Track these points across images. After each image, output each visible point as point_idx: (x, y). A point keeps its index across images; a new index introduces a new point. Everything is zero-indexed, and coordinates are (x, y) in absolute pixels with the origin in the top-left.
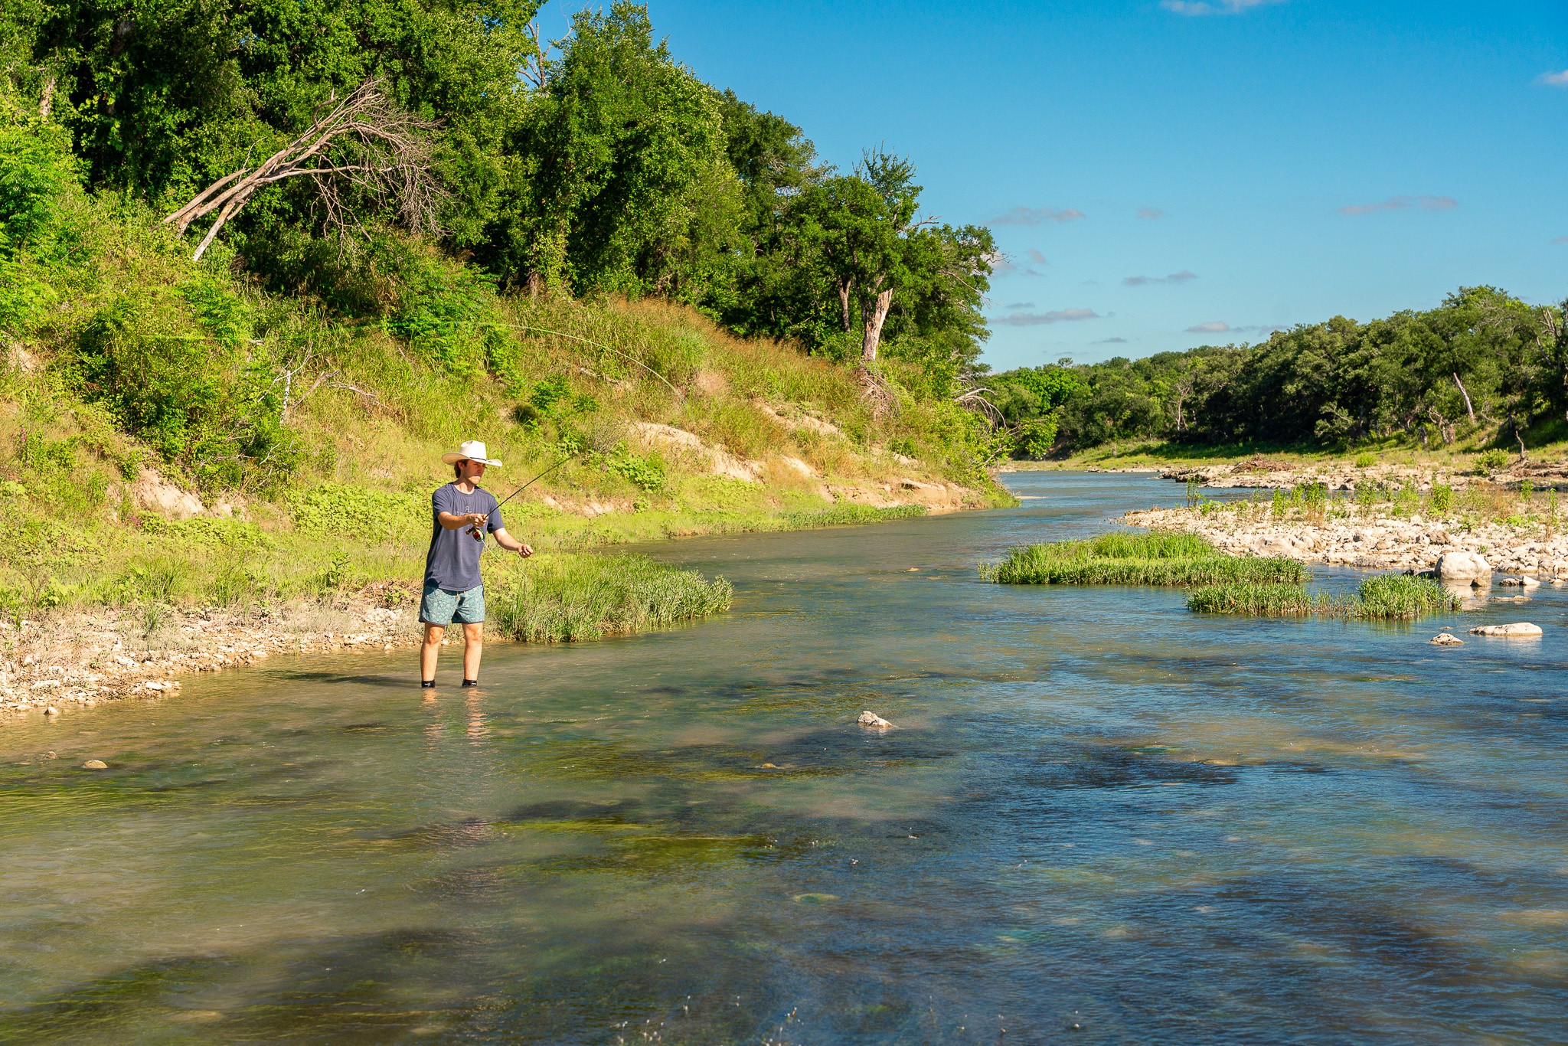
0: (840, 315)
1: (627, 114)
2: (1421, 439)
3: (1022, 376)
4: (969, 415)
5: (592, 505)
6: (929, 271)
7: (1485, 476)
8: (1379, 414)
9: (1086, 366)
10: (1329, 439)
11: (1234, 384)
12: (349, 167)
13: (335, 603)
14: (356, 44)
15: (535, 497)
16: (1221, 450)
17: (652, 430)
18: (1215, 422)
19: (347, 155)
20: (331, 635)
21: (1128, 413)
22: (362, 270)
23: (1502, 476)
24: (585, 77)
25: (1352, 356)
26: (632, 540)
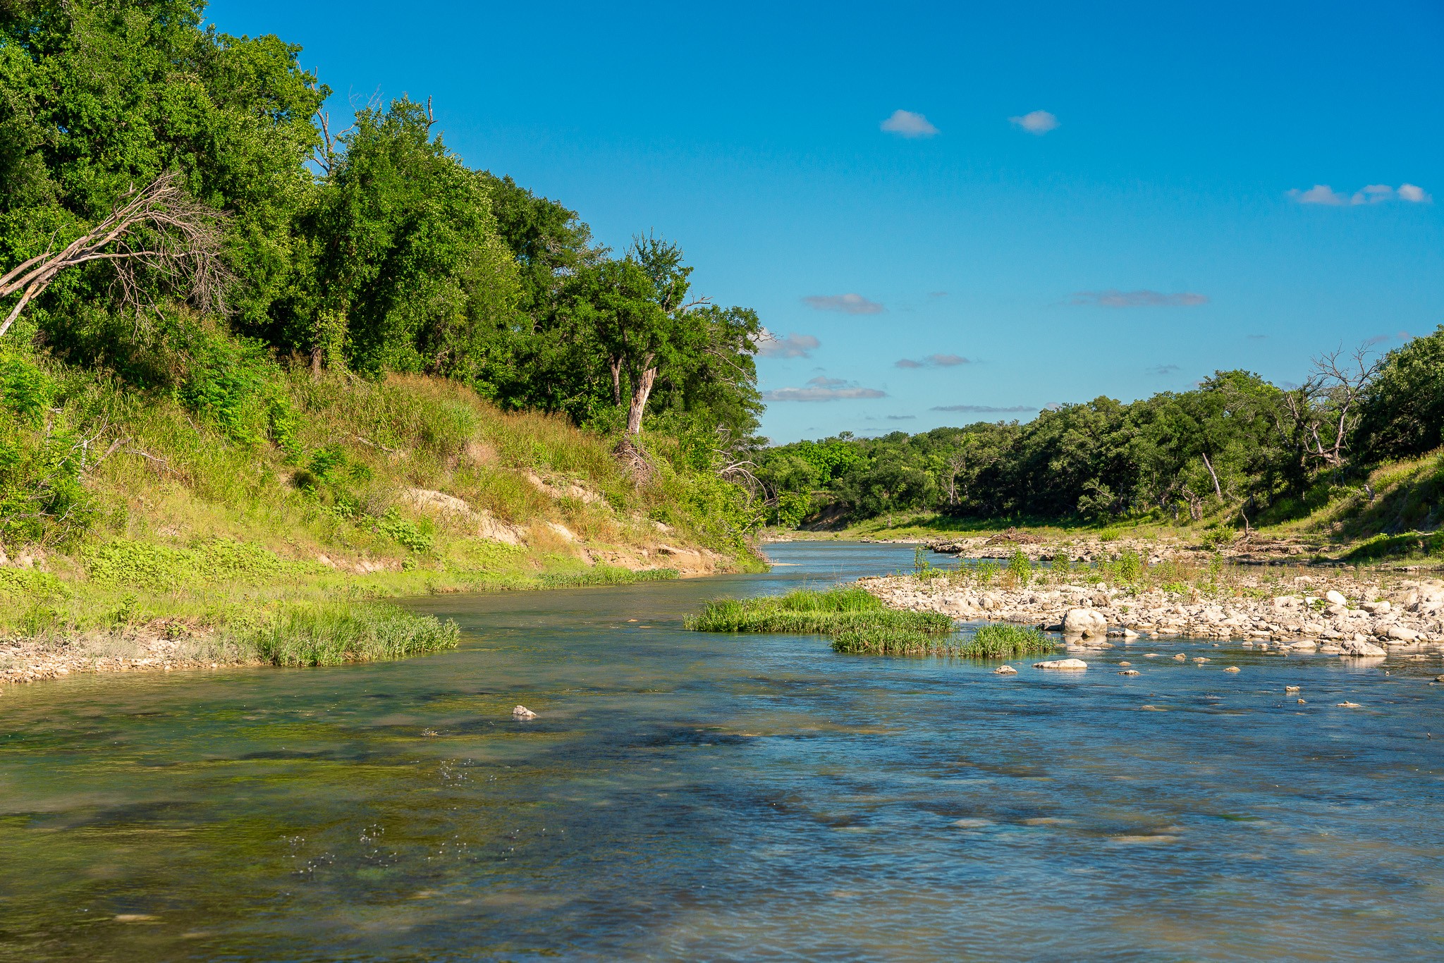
0: (612, 390)
1: (406, 204)
2: (1173, 516)
3: (803, 448)
4: (729, 486)
5: (363, 563)
6: (695, 350)
7: (1212, 550)
8: (1137, 491)
9: (867, 440)
10: (1091, 514)
11: (1003, 460)
12: (145, 253)
13: (125, 635)
14: (154, 139)
15: (310, 556)
16: (989, 525)
17: (425, 495)
18: (986, 496)
19: (144, 241)
20: (121, 659)
21: (903, 486)
22: (155, 347)
23: (1227, 551)
24: (366, 166)
25: (1114, 434)
26: (397, 595)
